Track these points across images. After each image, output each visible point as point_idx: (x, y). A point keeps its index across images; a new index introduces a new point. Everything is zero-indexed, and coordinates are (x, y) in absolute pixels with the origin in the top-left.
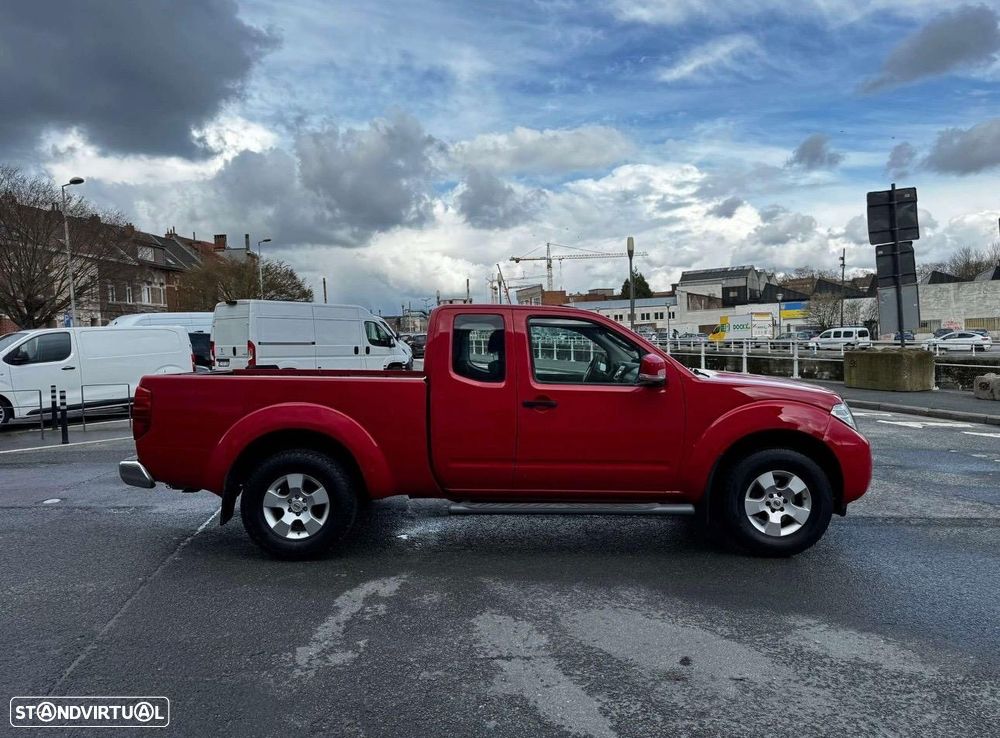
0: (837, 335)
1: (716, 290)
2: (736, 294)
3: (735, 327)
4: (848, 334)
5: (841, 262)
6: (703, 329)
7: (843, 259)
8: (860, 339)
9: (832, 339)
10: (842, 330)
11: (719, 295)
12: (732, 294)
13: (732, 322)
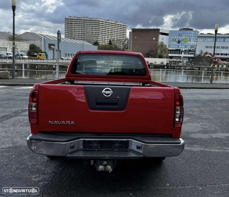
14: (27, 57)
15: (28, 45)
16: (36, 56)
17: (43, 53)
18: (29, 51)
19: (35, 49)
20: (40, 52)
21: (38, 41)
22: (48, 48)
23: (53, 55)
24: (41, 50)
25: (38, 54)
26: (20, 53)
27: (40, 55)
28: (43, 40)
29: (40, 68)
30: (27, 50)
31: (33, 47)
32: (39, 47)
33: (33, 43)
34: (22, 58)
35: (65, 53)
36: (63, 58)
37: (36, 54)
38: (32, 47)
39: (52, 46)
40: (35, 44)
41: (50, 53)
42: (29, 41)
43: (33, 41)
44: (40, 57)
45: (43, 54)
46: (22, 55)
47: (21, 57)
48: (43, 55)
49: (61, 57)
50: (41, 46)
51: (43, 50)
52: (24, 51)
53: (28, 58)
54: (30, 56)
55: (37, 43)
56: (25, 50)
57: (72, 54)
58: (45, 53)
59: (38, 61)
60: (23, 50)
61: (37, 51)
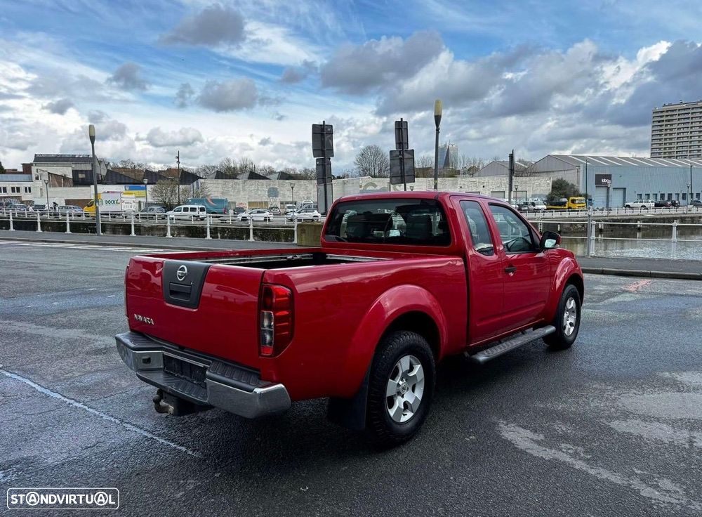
0: (186, 210)
1: (68, 171)
2: (84, 176)
3: (107, 202)
4: (193, 210)
5: (177, 160)
6: (68, 202)
7: (178, 158)
8: (201, 213)
9: (183, 213)
10: (189, 206)
11: (71, 176)
12: (80, 176)
13: (103, 197)
14: (545, 207)
15: (548, 182)
16: (564, 204)
17: (581, 196)
18: (549, 195)
19: (565, 189)
20: (576, 195)
21: (573, 171)
22: (594, 186)
23: (605, 201)
24: (577, 191)
25: (568, 200)
26: (531, 200)
27: (573, 201)
28: (582, 168)
29: (566, 229)
30: (547, 193)
31: (561, 185)
32: (573, 185)
33: (560, 178)
34: (535, 209)
35: (637, 193)
36: (631, 204)
37: (564, 200)
38: (557, 186)
39: (604, 181)
40: (564, 179)
41: (598, 196)
42: (552, 173)
43: (561, 172)
44: (572, 205)
45: (580, 198)
46: (533, 204)
47: (532, 207)
48: (581, 200)
49: (626, 204)
50: (578, 183)
51: (582, 191)
52: (539, 196)
53: (547, 209)
54: (551, 205)
55: (570, 177)
56: (542, 192)
57: (656, 195)
58: (586, 196)
59: (566, 214)
60: (538, 192)
61: (568, 193)
